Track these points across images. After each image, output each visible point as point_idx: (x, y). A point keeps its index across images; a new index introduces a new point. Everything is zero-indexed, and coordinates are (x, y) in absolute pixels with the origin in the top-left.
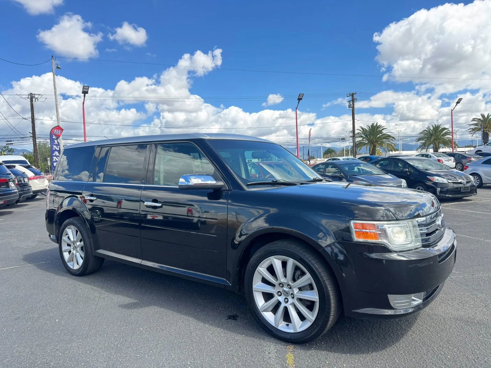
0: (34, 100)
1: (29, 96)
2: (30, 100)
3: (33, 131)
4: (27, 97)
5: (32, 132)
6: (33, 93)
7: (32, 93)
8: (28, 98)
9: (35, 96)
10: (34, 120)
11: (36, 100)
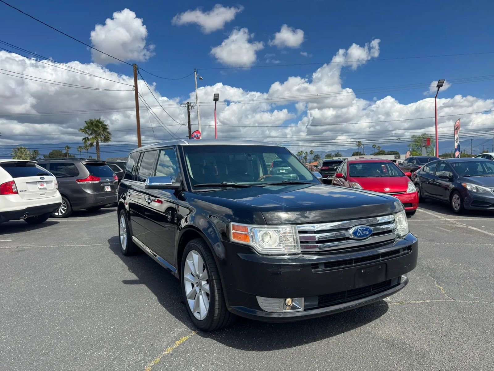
0: (190, 108)
1: (187, 105)
2: (187, 108)
3: (189, 134)
4: (185, 105)
5: (188, 136)
6: (190, 102)
7: (188, 102)
8: (186, 107)
9: (191, 104)
10: (190, 126)
11: (192, 108)
